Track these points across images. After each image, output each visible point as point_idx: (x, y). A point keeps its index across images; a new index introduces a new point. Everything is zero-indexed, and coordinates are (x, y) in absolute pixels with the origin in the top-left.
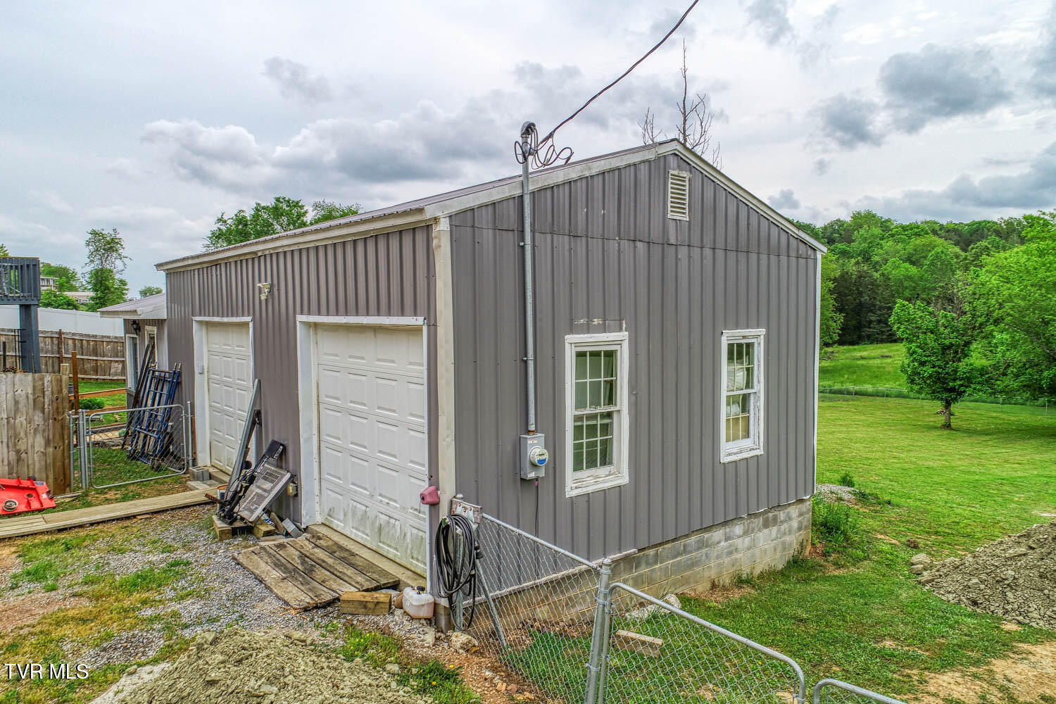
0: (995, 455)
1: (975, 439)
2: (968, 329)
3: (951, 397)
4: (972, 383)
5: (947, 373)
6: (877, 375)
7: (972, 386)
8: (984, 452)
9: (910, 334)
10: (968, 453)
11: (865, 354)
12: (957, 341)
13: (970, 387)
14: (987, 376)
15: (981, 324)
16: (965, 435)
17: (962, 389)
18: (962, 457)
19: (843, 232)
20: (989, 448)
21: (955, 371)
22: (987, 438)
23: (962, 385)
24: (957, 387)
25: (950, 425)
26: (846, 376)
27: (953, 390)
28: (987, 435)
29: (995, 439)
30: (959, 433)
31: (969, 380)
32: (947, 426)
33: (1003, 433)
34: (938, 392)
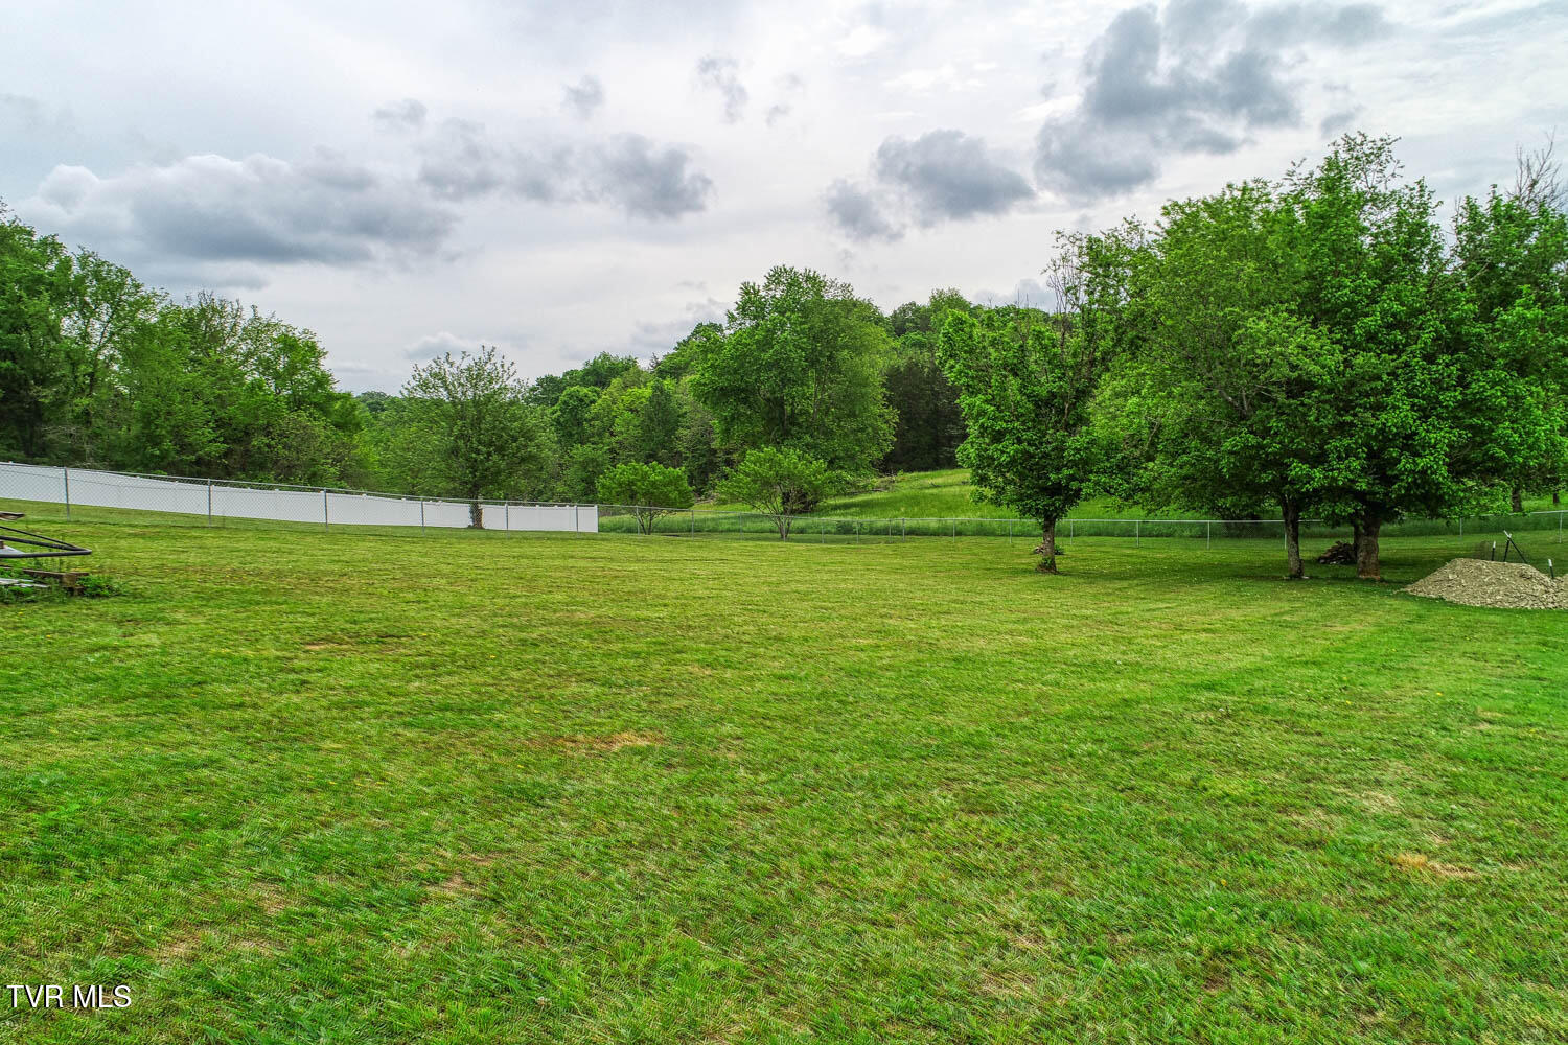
0: (1147, 615)
1: (1098, 588)
2: (1082, 364)
3: (1053, 504)
4: (1091, 472)
5: (1046, 455)
6: (951, 506)
7: (1092, 477)
8: (1124, 609)
9: (973, 378)
10: (1089, 613)
11: (939, 481)
12: (1061, 386)
13: (1090, 480)
14: (1119, 456)
15: (1105, 354)
16: (1082, 580)
17: (1074, 485)
18: (1075, 623)
19: (919, 321)
20: (1132, 602)
21: (1060, 449)
22: (1125, 584)
23: (1072, 478)
24: (1064, 482)
25: (1053, 564)
26: (903, 509)
27: (1056, 490)
28: (1121, 579)
29: (1138, 585)
30: (1069, 579)
31: (1085, 465)
32: (1049, 567)
33: (1149, 575)
34: (1029, 497)
